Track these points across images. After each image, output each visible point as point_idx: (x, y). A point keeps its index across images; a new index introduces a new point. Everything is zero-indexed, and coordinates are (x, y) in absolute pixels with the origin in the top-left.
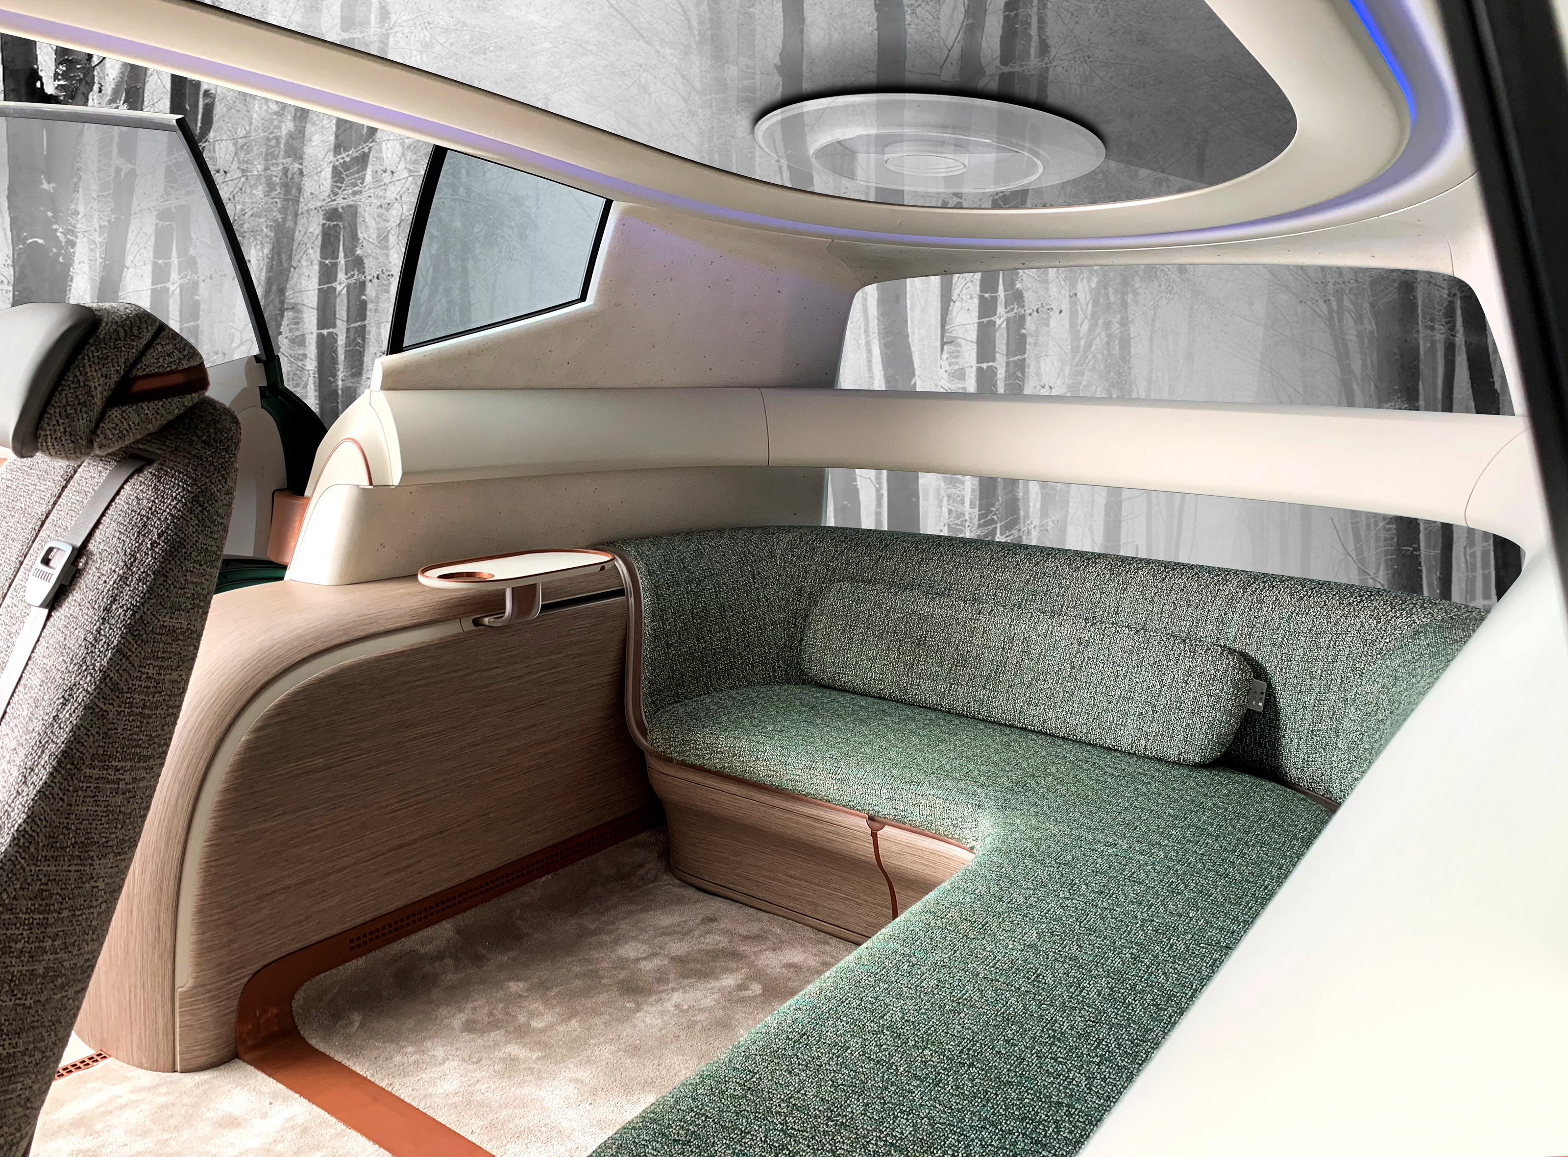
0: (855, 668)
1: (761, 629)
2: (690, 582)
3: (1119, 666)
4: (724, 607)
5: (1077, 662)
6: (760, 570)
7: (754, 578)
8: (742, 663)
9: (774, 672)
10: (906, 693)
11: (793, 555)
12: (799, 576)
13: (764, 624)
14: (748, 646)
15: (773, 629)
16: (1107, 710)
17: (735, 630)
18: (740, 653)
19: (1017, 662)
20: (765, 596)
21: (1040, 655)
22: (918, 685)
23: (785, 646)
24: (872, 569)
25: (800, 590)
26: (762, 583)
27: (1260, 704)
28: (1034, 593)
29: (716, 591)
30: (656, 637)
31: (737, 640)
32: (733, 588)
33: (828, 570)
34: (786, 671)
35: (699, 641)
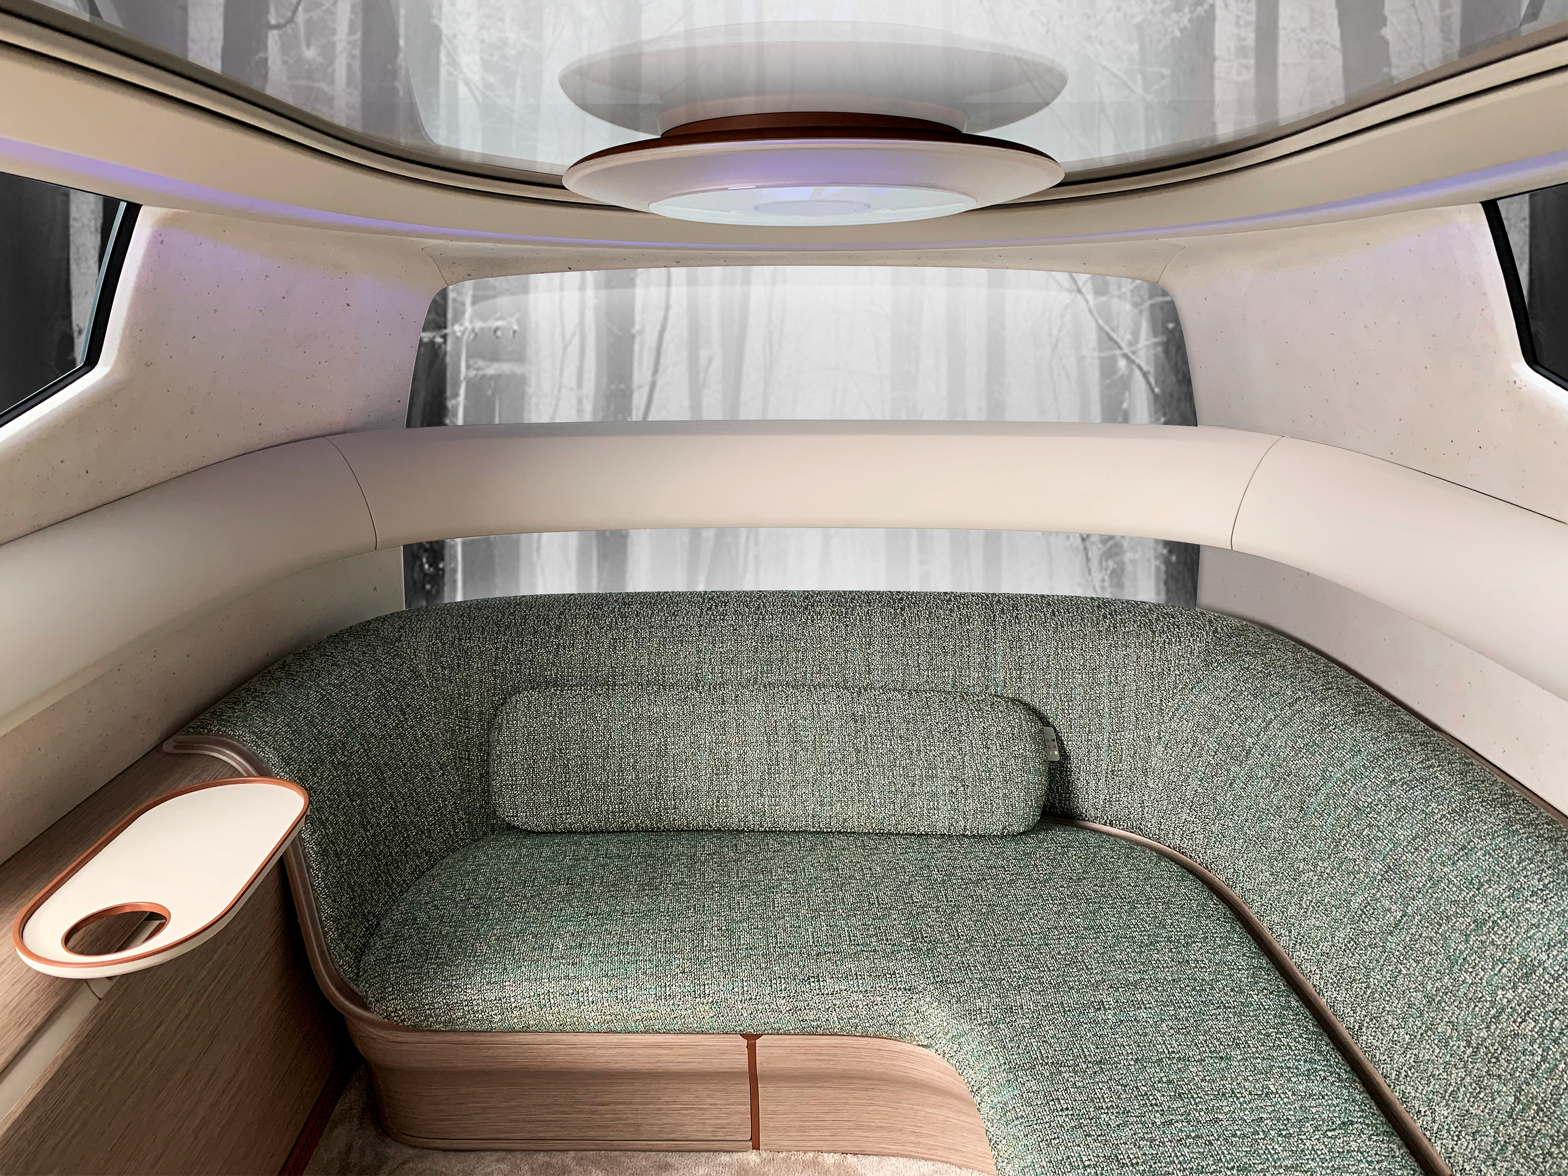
0: (582, 803)
1: (428, 779)
2: (333, 752)
3: (908, 740)
4: (378, 767)
5: (860, 742)
6: (408, 700)
7: (404, 714)
8: (417, 834)
9: (454, 828)
10: (661, 820)
11: (443, 668)
12: (460, 695)
13: (431, 771)
14: (419, 808)
15: (443, 774)
16: (913, 795)
17: (400, 793)
18: (412, 822)
19: (791, 756)
20: (424, 734)
21: (814, 742)
22: (675, 808)
23: (463, 791)
24: (553, 664)
25: (466, 712)
26: (416, 717)
27: (1056, 753)
28: (769, 662)
29: (365, 751)
30: (324, 853)
31: (405, 805)
32: (383, 737)
33: (496, 677)
34: (469, 822)
35: (366, 830)
